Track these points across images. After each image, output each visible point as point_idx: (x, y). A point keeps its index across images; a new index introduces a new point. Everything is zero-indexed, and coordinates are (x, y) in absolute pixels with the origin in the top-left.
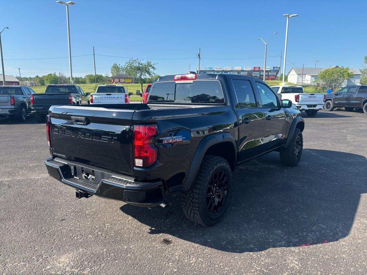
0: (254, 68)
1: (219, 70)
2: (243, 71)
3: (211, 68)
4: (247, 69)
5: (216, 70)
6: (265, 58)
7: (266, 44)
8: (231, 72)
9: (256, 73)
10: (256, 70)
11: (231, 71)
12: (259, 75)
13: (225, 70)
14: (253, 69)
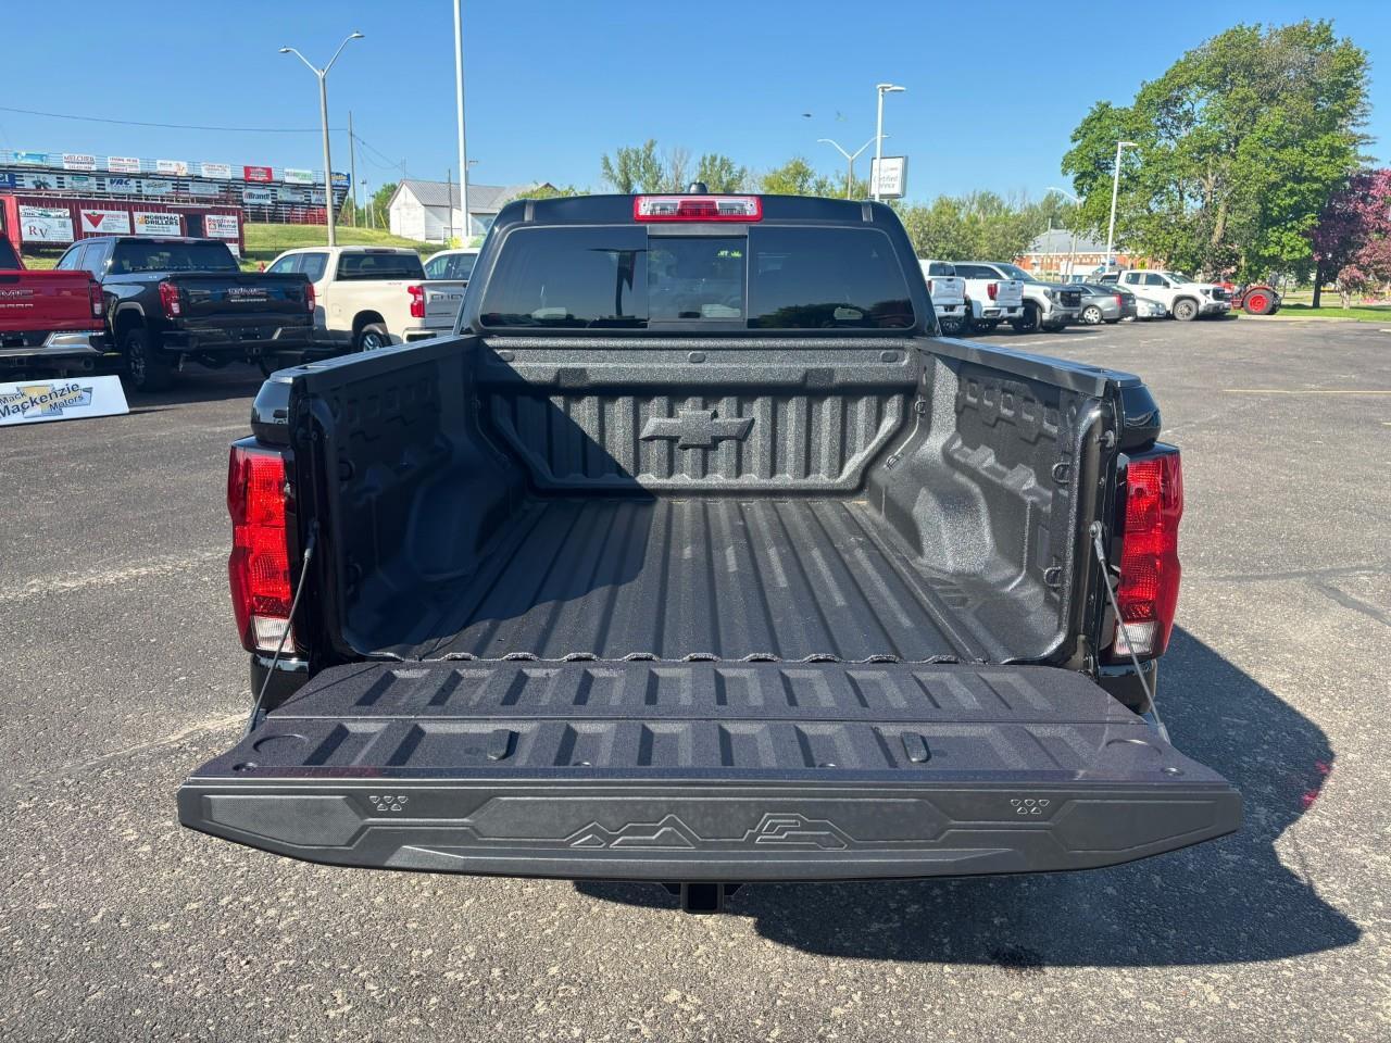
0: (247, 170)
1: (83, 167)
2: (198, 179)
3: (41, 157)
4: (217, 175)
5: (66, 167)
6: (324, 133)
7: (321, 75)
8: (144, 182)
9: (256, 192)
10: (256, 179)
11: (145, 176)
12: (269, 202)
13: (111, 168)
14: (242, 175)
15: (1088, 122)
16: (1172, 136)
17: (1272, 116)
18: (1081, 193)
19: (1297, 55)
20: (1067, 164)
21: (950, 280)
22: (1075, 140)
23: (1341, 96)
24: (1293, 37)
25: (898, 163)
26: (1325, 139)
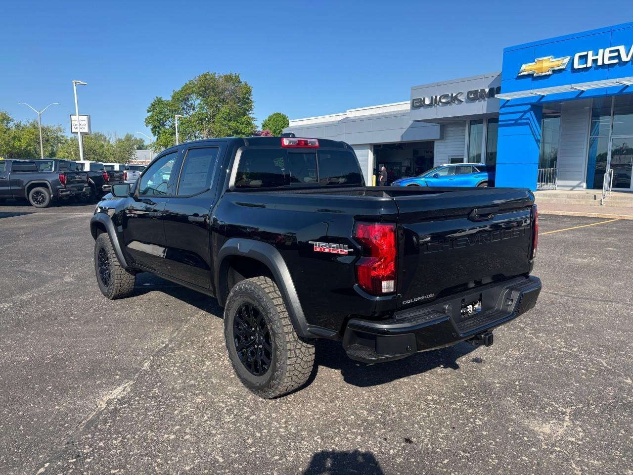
15: (153, 105)
16: (187, 113)
17: (225, 109)
18: (155, 135)
19: (230, 86)
20: (147, 122)
21: (134, 172)
22: (149, 112)
23: (246, 103)
24: (228, 79)
25: (85, 118)
26: (244, 119)
